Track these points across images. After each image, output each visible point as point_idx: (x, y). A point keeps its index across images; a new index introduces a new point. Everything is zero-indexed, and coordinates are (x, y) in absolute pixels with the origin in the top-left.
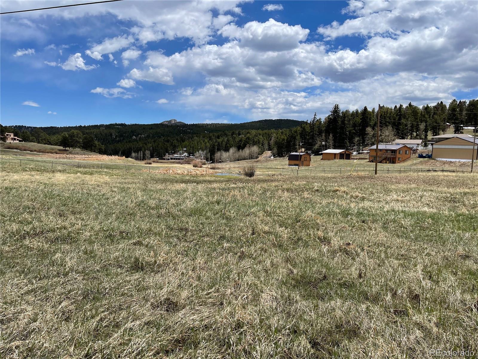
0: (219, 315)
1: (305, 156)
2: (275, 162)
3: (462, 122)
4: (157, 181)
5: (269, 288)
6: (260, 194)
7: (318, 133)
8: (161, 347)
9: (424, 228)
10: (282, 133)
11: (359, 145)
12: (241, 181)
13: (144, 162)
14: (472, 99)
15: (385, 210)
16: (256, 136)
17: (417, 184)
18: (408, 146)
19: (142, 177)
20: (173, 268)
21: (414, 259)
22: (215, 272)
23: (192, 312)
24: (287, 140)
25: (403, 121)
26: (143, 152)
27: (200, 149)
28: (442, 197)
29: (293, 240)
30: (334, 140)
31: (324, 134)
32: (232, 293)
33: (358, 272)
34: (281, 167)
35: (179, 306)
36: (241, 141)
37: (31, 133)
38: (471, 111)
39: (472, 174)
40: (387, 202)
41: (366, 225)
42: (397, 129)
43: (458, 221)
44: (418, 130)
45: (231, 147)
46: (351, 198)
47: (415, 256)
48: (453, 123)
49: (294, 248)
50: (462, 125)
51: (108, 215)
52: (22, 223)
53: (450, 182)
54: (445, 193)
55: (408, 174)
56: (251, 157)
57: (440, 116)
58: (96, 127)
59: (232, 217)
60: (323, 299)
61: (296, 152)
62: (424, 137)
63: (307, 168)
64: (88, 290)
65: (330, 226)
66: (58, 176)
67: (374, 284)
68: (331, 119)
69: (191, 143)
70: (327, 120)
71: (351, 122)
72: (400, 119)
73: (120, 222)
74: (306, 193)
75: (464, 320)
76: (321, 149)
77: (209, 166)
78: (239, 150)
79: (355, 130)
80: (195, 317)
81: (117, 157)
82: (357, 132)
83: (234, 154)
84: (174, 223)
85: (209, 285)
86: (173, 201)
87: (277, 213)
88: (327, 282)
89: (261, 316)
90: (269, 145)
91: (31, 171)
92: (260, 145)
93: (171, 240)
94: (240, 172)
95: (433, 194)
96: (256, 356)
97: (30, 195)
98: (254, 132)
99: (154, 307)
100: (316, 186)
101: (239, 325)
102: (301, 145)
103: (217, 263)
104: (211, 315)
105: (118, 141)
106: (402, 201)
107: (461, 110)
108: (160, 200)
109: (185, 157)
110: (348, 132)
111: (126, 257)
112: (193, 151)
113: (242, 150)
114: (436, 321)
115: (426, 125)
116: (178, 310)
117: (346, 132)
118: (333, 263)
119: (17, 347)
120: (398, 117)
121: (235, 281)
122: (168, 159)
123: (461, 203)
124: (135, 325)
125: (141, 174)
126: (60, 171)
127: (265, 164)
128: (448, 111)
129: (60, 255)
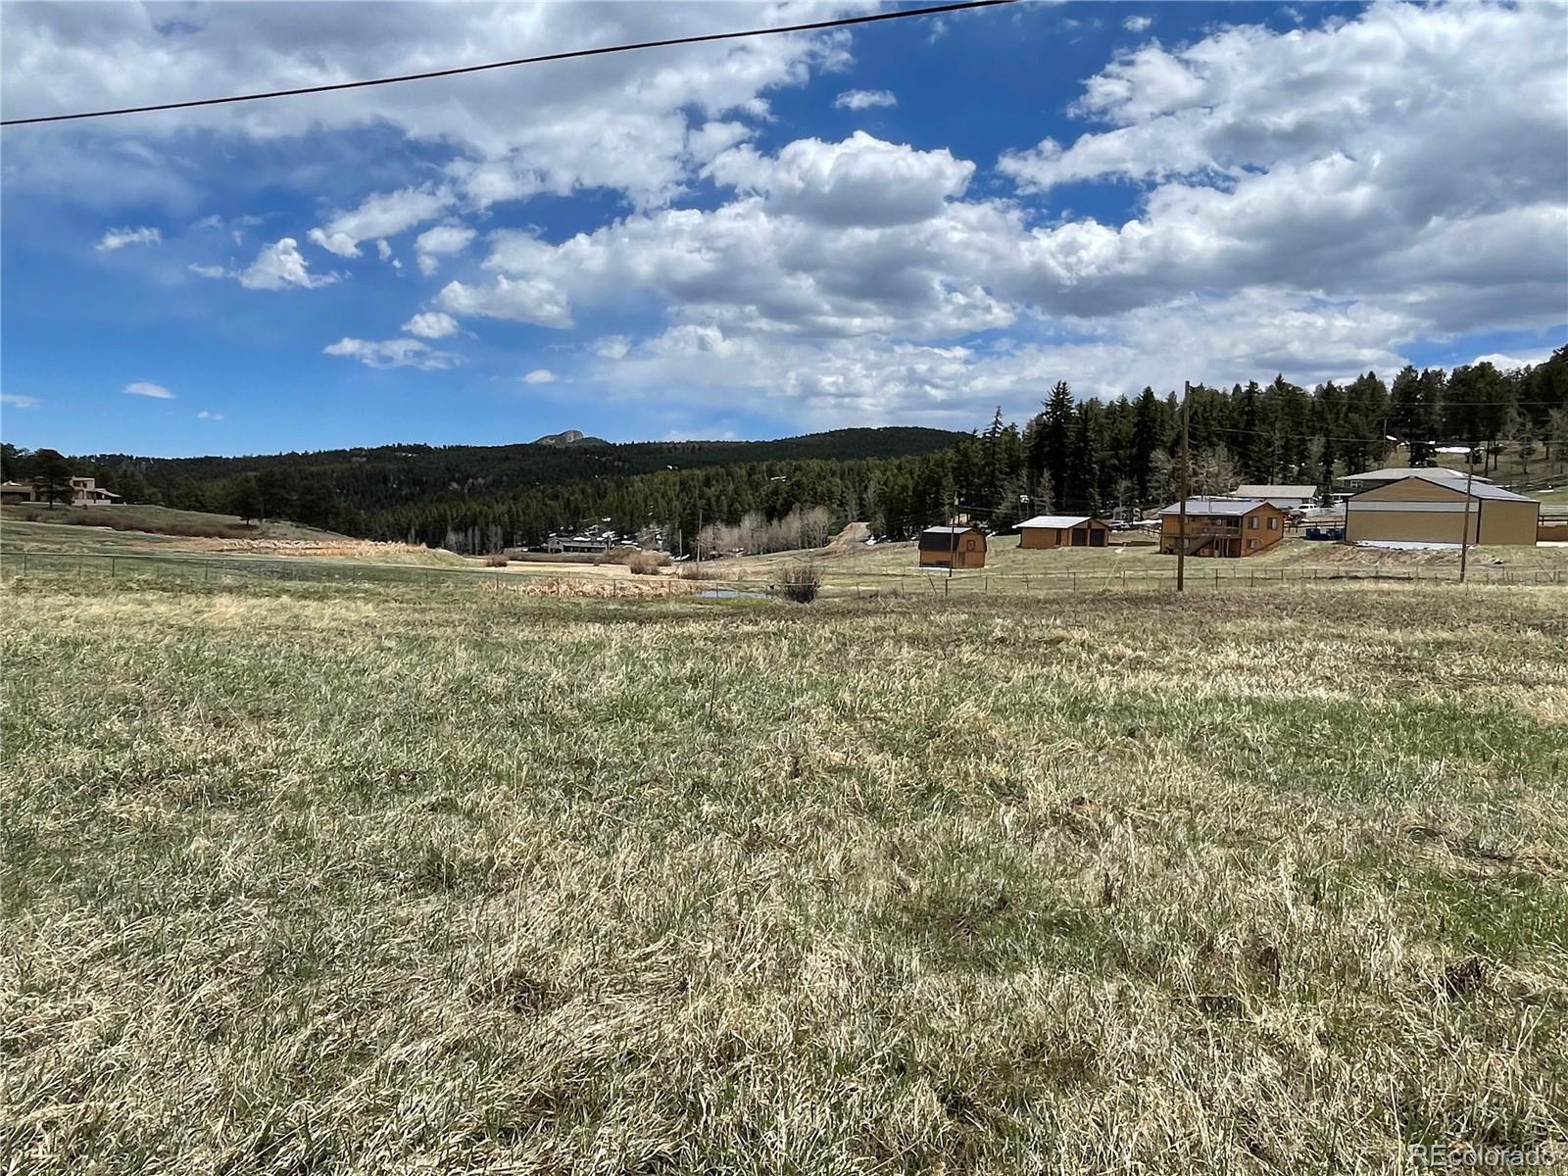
0: (672, 1022)
1: (970, 538)
2: (879, 556)
3: (1432, 433)
4: (520, 616)
5: (829, 936)
6: (829, 653)
7: (1009, 467)
8: (488, 1121)
9: (1310, 749)
10: (899, 468)
11: (1129, 503)
12: (773, 613)
13: (482, 560)
14: (1460, 366)
15: (1200, 696)
16: (821, 477)
17: (1299, 619)
18: (1277, 504)
19: (474, 606)
20: (544, 879)
21: (1272, 842)
22: (669, 891)
23: (593, 1012)
24: (915, 489)
25: (1260, 430)
26: (481, 530)
27: (653, 517)
28: (1369, 657)
29: (914, 790)
30: (1055, 489)
31: (1024, 472)
32: (716, 955)
33: (1101, 884)
34: (898, 571)
35: (553, 995)
36: (775, 492)
37: (146, 477)
38: (1458, 401)
39: (1462, 587)
40: (1209, 673)
41: (1137, 743)
42: (1242, 455)
43: (1411, 727)
44: (1303, 456)
45: (745, 512)
46: (1102, 662)
47: (1276, 832)
48: (1406, 436)
49: (915, 817)
50: (1431, 443)
51: (358, 721)
52: (102, 747)
53: (1395, 611)
54: (1381, 644)
55: (1274, 588)
56: (807, 541)
57: (1367, 416)
58: (339, 455)
59: (735, 724)
60: (991, 969)
61: (943, 524)
62: (1321, 478)
63: (975, 572)
64: (282, 948)
65: (1029, 746)
66: (221, 604)
67: (1147, 919)
68: (1045, 425)
69: (626, 502)
70: (1035, 429)
71: (1106, 435)
72: (1250, 424)
73: (393, 742)
74: (966, 648)
75: (1408, 1024)
76: (1017, 514)
77: (680, 571)
78: (769, 521)
79: (1118, 459)
80: (598, 1027)
81: (402, 545)
82: (1126, 465)
83: (756, 535)
84: (559, 742)
85: (649, 931)
86: (558, 676)
87: (871, 712)
88: (1007, 916)
89: (800, 1022)
90: (861, 505)
91: (144, 590)
92: (835, 506)
93: (545, 795)
94: (772, 587)
95: (1346, 647)
96: (773, 1144)
97: (131, 662)
98: (815, 464)
99: (477, 998)
100: (999, 626)
101: (729, 1052)
102: (956, 503)
103: (679, 864)
104: (649, 1020)
105: (408, 498)
106: (1253, 671)
107: (1430, 398)
108: (520, 674)
109: (607, 543)
110: (1095, 463)
111: (403, 849)
112: (632, 525)
113: (780, 520)
114: (1323, 1028)
115: (1328, 442)
116: (549, 1008)
117: (1090, 465)
118: (1030, 860)
119: (50, 1125)
120: (1245, 417)
121: (729, 918)
122: (558, 551)
123: (1424, 674)
124: (416, 1054)
125: (472, 597)
126: (230, 590)
127: (851, 562)
128: (1392, 401)
129: (204, 842)
